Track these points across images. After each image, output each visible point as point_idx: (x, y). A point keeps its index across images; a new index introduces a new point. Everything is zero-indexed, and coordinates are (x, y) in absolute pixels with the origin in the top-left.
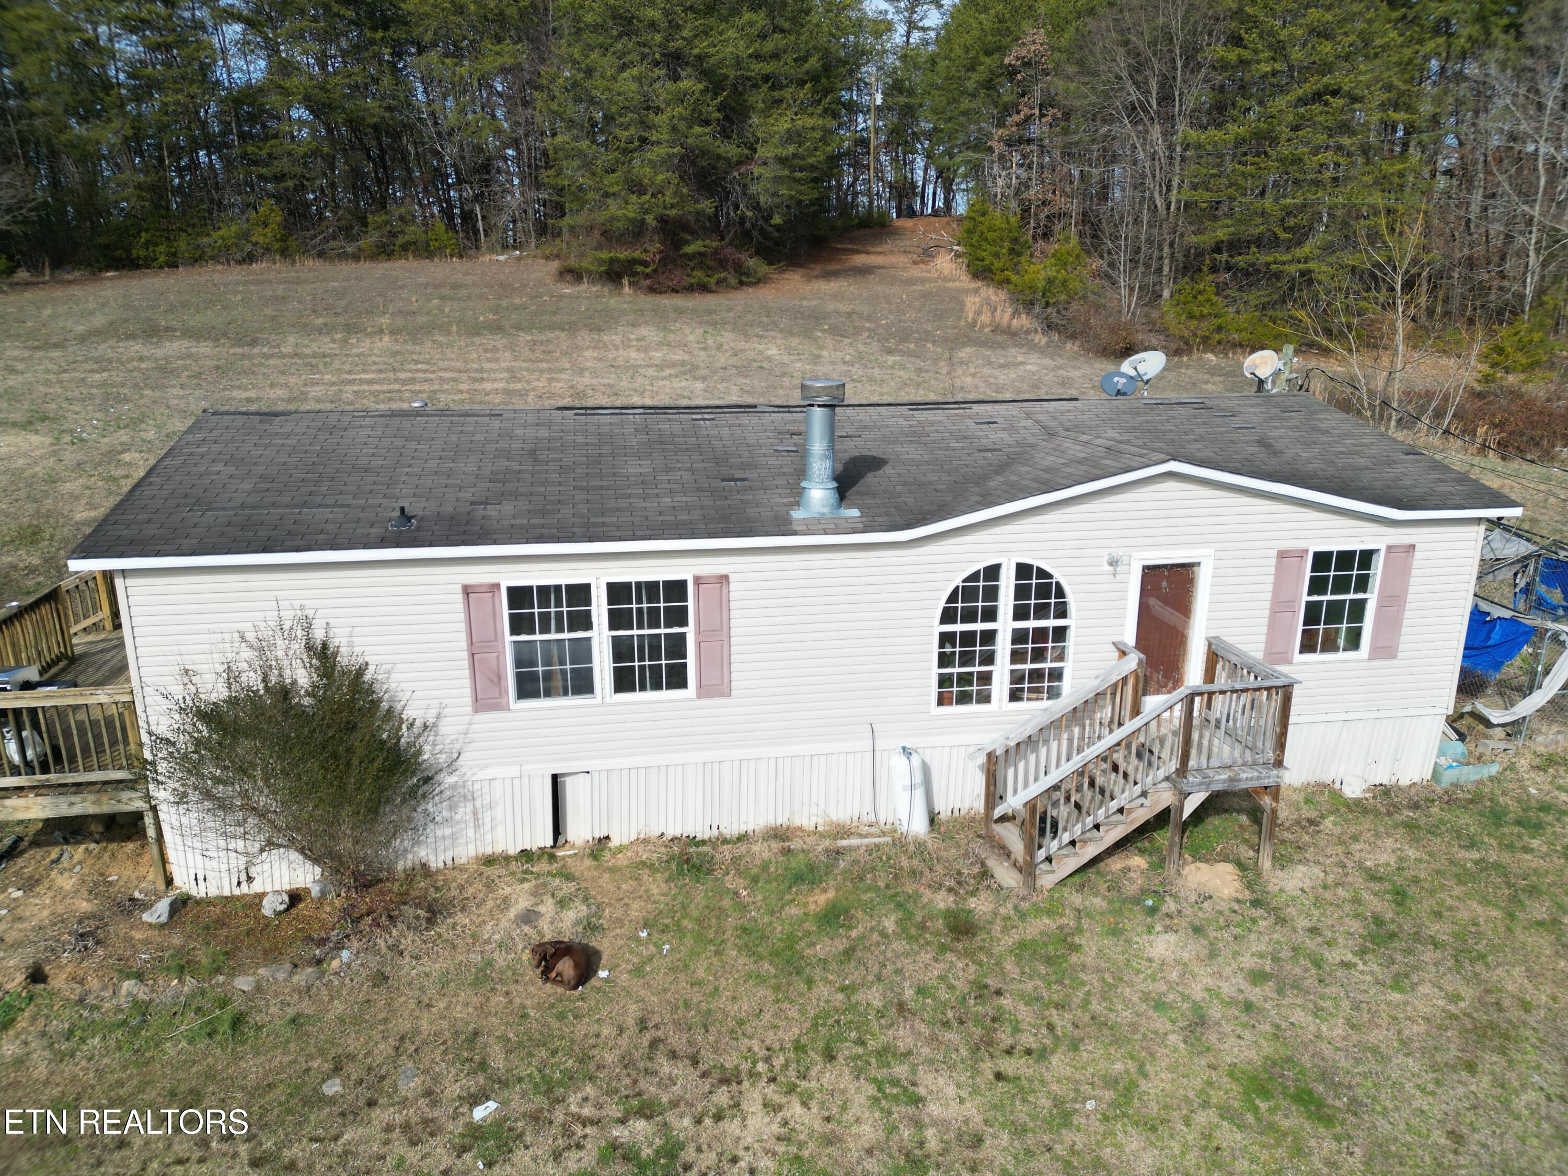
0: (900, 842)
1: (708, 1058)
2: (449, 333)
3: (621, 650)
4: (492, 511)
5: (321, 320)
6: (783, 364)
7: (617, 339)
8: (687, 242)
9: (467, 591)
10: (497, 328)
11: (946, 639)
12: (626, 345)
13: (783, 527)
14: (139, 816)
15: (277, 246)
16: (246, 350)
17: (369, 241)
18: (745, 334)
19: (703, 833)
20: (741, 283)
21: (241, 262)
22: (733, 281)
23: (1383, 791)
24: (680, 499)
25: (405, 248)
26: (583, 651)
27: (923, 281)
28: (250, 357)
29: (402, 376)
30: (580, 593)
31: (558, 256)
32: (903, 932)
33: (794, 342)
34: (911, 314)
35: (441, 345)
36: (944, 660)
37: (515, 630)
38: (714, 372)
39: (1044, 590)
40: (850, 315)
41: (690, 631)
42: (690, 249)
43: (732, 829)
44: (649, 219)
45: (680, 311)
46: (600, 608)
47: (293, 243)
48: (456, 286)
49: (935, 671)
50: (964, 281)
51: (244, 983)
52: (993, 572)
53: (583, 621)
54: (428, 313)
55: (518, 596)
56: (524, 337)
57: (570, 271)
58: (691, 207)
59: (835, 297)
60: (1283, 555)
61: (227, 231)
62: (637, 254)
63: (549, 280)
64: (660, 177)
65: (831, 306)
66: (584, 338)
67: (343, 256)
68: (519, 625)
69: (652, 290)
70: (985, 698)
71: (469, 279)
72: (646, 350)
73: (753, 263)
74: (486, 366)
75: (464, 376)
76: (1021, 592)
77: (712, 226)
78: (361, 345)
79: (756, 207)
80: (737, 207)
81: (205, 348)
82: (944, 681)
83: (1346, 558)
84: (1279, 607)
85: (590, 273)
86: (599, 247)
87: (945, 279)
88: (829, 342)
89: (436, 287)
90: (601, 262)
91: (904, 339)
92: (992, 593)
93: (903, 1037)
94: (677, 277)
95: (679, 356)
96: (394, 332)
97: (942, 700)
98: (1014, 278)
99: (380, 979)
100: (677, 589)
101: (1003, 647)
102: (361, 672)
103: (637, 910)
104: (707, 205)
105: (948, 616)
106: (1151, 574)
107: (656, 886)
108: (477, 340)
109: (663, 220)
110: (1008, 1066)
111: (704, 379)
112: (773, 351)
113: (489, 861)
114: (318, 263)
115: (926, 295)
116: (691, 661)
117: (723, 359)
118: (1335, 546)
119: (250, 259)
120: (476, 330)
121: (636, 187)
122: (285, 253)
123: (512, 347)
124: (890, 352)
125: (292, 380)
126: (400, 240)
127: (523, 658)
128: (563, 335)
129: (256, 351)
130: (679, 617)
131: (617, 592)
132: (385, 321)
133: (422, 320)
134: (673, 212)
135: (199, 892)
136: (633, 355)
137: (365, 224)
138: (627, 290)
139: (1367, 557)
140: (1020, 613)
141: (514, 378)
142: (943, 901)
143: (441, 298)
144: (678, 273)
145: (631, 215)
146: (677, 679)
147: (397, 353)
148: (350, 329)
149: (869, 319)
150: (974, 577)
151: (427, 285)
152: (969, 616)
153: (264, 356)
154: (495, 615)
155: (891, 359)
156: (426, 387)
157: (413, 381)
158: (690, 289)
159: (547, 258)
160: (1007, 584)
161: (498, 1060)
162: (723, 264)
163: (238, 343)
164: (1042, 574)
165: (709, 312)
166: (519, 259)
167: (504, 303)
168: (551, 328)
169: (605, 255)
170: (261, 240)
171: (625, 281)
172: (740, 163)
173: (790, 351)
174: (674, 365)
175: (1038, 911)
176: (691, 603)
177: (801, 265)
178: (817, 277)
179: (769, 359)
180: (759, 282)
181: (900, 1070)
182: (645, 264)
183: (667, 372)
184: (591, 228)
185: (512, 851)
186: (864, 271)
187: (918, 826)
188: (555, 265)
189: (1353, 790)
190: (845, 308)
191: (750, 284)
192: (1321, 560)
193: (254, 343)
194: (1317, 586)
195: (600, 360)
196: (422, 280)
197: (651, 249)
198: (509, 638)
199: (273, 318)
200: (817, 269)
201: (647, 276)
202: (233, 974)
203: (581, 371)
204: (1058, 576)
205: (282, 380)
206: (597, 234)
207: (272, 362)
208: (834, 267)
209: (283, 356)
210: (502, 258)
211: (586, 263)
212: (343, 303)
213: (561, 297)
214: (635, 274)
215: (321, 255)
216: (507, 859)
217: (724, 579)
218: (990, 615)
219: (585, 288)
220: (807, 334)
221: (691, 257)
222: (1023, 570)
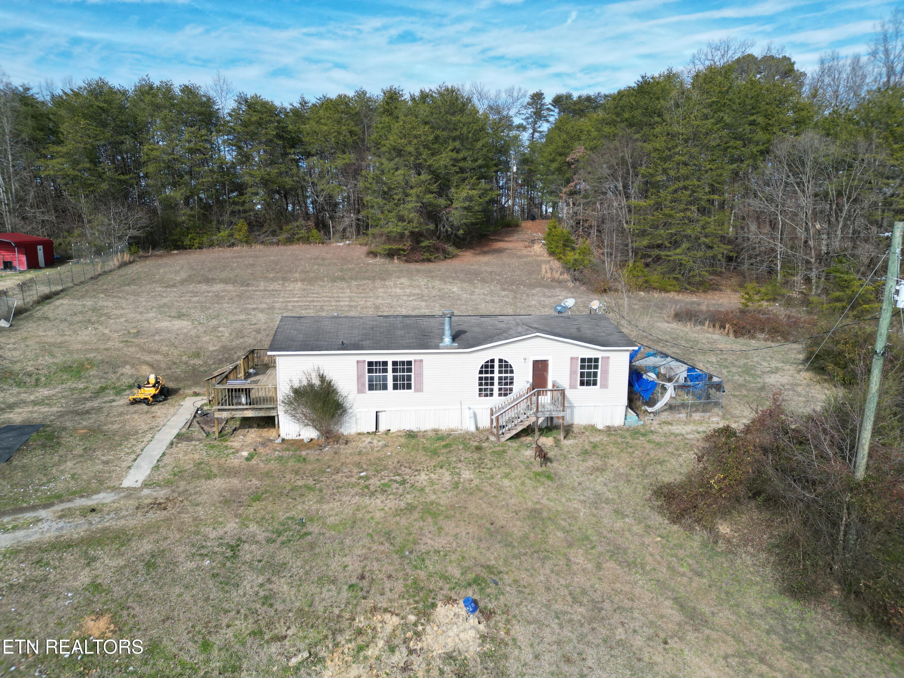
0: (467, 433)
1: (413, 467)
2: (324, 281)
3: (395, 379)
4: (364, 343)
5: (271, 275)
6: (459, 295)
7: (392, 284)
8: (422, 241)
9: (358, 362)
10: (343, 279)
11: (480, 379)
12: (395, 286)
13: (437, 347)
14: (274, 417)
15: (245, 239)
16: (246, 288)
17: (283, 236)
18: (445, 282)
19: (415, 430)
20: (445, 258)
21: (230, 246)
22: (442, 257)
23: (609, 428)
24: (411, 341)
25: (298, 240)
26: (385, 378)
27: (527, 256)
28: (248, 291)
29: (309, 299)
30: (385, 363)
31: (366, 244)
32: (464, 449)
33: (465, 285)
34: (518, 272)
35: (322, 286)
36: (480, 384)
37: (369, 372)
38: (430, 298)
39: (506, 366)
40: (491, 272)
41: (412, 374)
42: (423, 244)
43: (423, 429)
44: (407, 232)
45: (418, 271)
46: (390, 367)
47: (251, 238)
48: (323, 259)
49: (478, 387)
50: (546, 257)
51: (304, 453)
52: (492, 361)
53: (385, 371)
54: (314, 272)
55: (370, 364)
56: (354, 283)
57: (372, 253)
58: (424, 227)
59: (487, 264)
60: (572, 359)
61: (224, 233)
62: (401, 247)
63: (363, 256)
64: (412, 215)
65: (483, 269)
66: (378, 283)
67: (272, 244)
68: (370, 371)
69: (407, 261)
70: (491, 395)
71: (328, 256)
72: (403, 288)
73: (451, 249)
74: (340, 295)
75: (332, 299)
76: (500, 366)
77: (434, 233)
78: (291, 286)
79: (452, 226)
80: (444, 227)
81: (230, 287)
82: (480, 390)
83: (590, 360)
84: (572, 373)
85: (380, 254)
86: (385, 243)
87: (537, 256)
88: (479, 285)
89: (315, 259)
90: (385, 250)
91: (512, 284)
92: (492, 366)
93: (460, 465)
94: (417, 256)
95: (417, 291)
96: (302, 280)
97: (480, 395)
98: (563, 257)
99: (336, 453)
100: (409, 363)
101: (496, 381)
102: (330, 382)
103: (397, 444)
104: (432, 226)
105: (481, 372)
106: (536, 363)
107: (403, 440)
108: (335, 284)
109: (412, 233)
110: (482, 470)
111: (426, 301)
112: (455, 289)
113: (359, 434)
114: (262, 247)
115: (526, 263)
116: (413, 382)
117: (434, 293)
118: (587, 356)
119: (233, 245)
120: (334, 280)
121: (401, 219)
122: (247, 242)
123: (349, 287)
124: (504, 290)
125: (267, 301)
126: (297, 237)
127: (370, 380)
128: (370, 282)
129: (250, 288)
130: (410, 370)
131: (395, 363)
132: (297, 275)
133: (312, 275)
134: (417, 230)
135: (287, 438)
136: (398, 290)
137: (281, 229)
138: (396, 261)
139: (596, 360)
140: (500, 372)
141: (351, 300)
142: (476, 444)
143: (318, 265)
144: (418, 254)
145: (399, 231)
146: (409, 387)
147: (304, 290)
148: (284, 279)
149: (499, 275)
150: (487, 362)
151: (311, 259)
152: (486, 372)
153: (254, 291)
154: (364, 368)
155: (504, 293)
156: (318, 304)
157: (313, 301)
158: (423, 261)
159: (361, 245)
160: (496, 364)
161: (365, 467)
162: (437, 249)
163: (242, 285)
164: (506, 362)
165: (430, 271)
166: (349, 245)
167: (345, 267)
168: (365, 279)
169: (387, 247)
170: (238, 237)
171: (395, 257)
172: (446, 207)
173: (462, 289)
174: (414, 295)
175: (499, 446)
176: (413, 367)
177: (472, 248)
178: (479, 254)
179: (453, 292)
180: (454, 256)
181: (457, 470)
182: (404, 250)
183: (411, 298)
184: (382, 235)
185: (365, 432)
186: (500, 251)
187: (472, 429)
188: (365, 249)
189: (600, 427)
190: (489, 269)
191: (449, 258)
192: (583, 360)
193: (248, 285)
194: (582, 367)
195: (384, 293)
196: (308, 256)
197: (408, 244)
198: (367, 374)
199: (252, 274)
200: (479, 250)
201: (405, 256)
202: (301, 451)
203: (378, 298)
204: (510, 362)
205: (263, 300)
206: (384, 238)
207: (257, 293)
208: (486, 249)
209: (261, 291)
210: (341, 244)
211: (379, 250)
212: (278, 267)
213: (368, 264)
214: (399, 255)
215: (263, 243)
216: (364, 434)
217: (421, 361)
218: (492, 372)
219: (379, 260)
220: (470, 282)
221: (424, 247)
222: (501, 361)
